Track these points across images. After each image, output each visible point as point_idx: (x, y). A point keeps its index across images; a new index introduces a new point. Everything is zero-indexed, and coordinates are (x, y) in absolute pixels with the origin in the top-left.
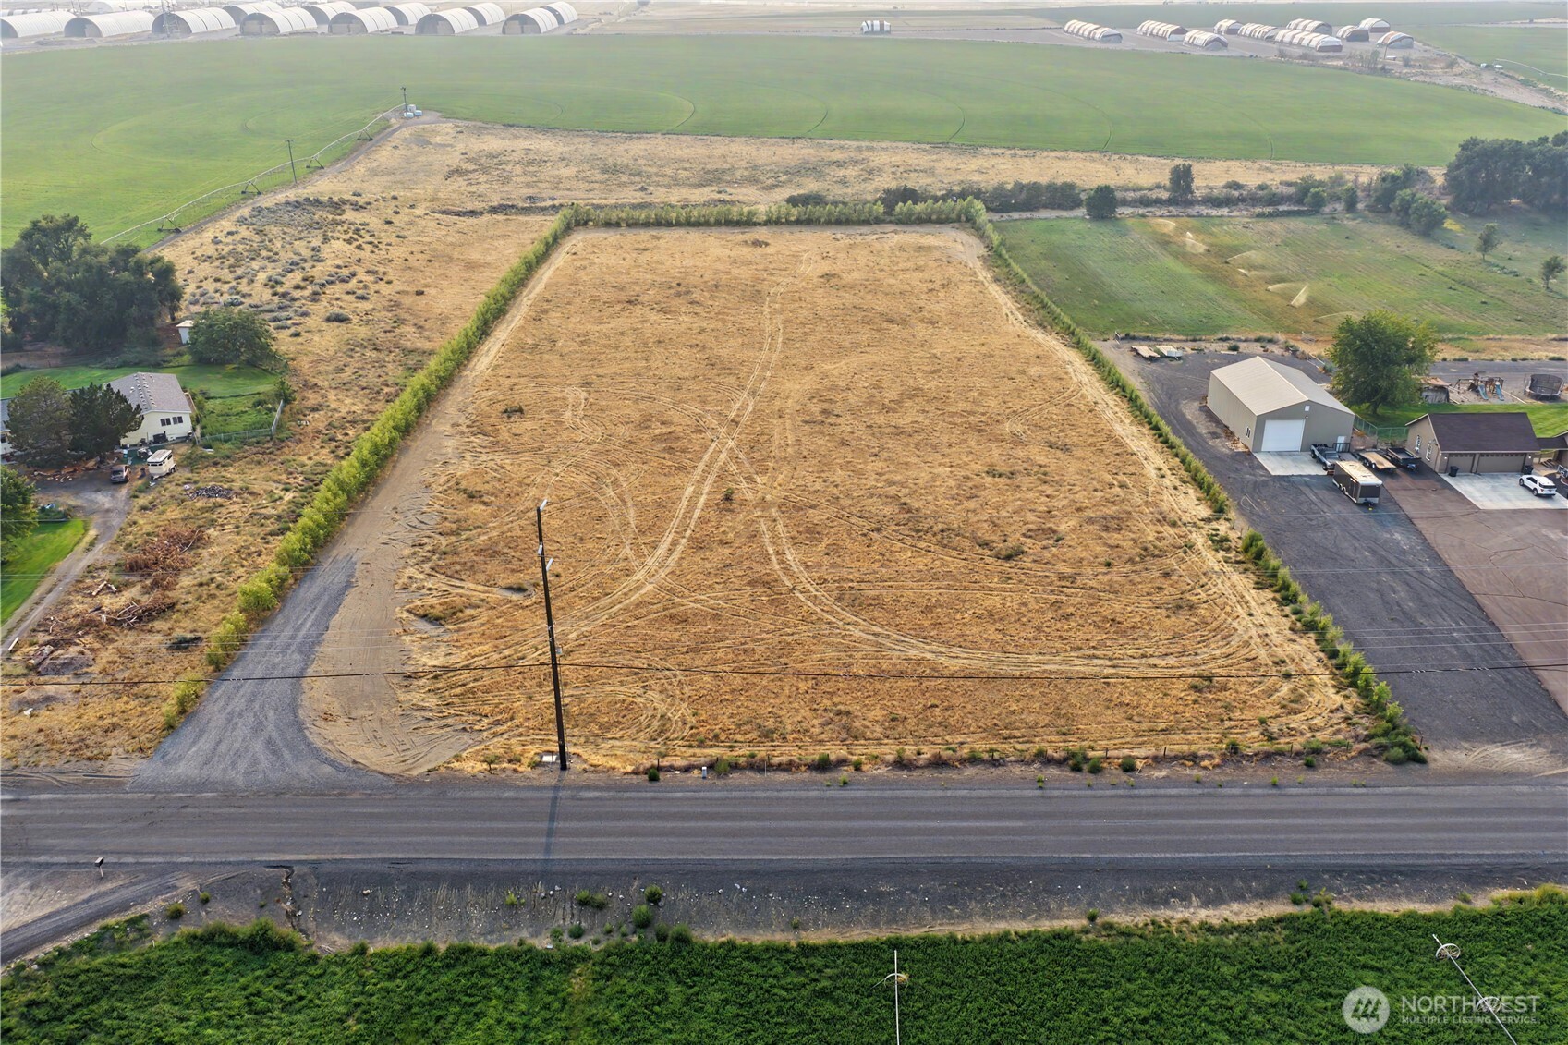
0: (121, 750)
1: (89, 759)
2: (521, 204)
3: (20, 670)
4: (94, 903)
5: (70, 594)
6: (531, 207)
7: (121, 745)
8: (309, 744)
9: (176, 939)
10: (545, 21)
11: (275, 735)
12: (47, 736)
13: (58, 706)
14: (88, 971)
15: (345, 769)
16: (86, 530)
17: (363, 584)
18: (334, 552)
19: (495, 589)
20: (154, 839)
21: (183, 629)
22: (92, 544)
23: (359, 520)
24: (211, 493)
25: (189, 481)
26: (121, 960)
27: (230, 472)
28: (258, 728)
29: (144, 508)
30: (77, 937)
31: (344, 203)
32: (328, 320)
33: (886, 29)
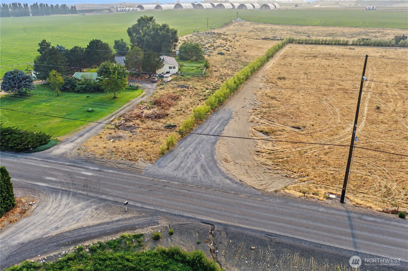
0: (142, 159)
1: (130, 160)
2: (271, 38)
3: (113, 127)
4: (120, 223)
5: (134, 108)
6: (274, 39)
7: (143, 157)
8: (220, 169)
9: (155, 251)
10: (272, 7)
11: (205, 164)
12: (117, 149)
13: (123, 140)
14: (111, 259)
15: (236, 183)
16: (142, 92)
17: (236, 118)
18: (224, 108)
19: (288, 127)
20: (151, 198)
21: (171, 122)
22: (143, 96)
23: (232, 100)
24: (182, 86)
25: (175, 83)
26: (127, 257)
27: (189, 83)
28: (197, 160)
29: (161, 89)
30: (109, 239)
31: (221, 34)
32: (218, 54)
33: (374, 8)
